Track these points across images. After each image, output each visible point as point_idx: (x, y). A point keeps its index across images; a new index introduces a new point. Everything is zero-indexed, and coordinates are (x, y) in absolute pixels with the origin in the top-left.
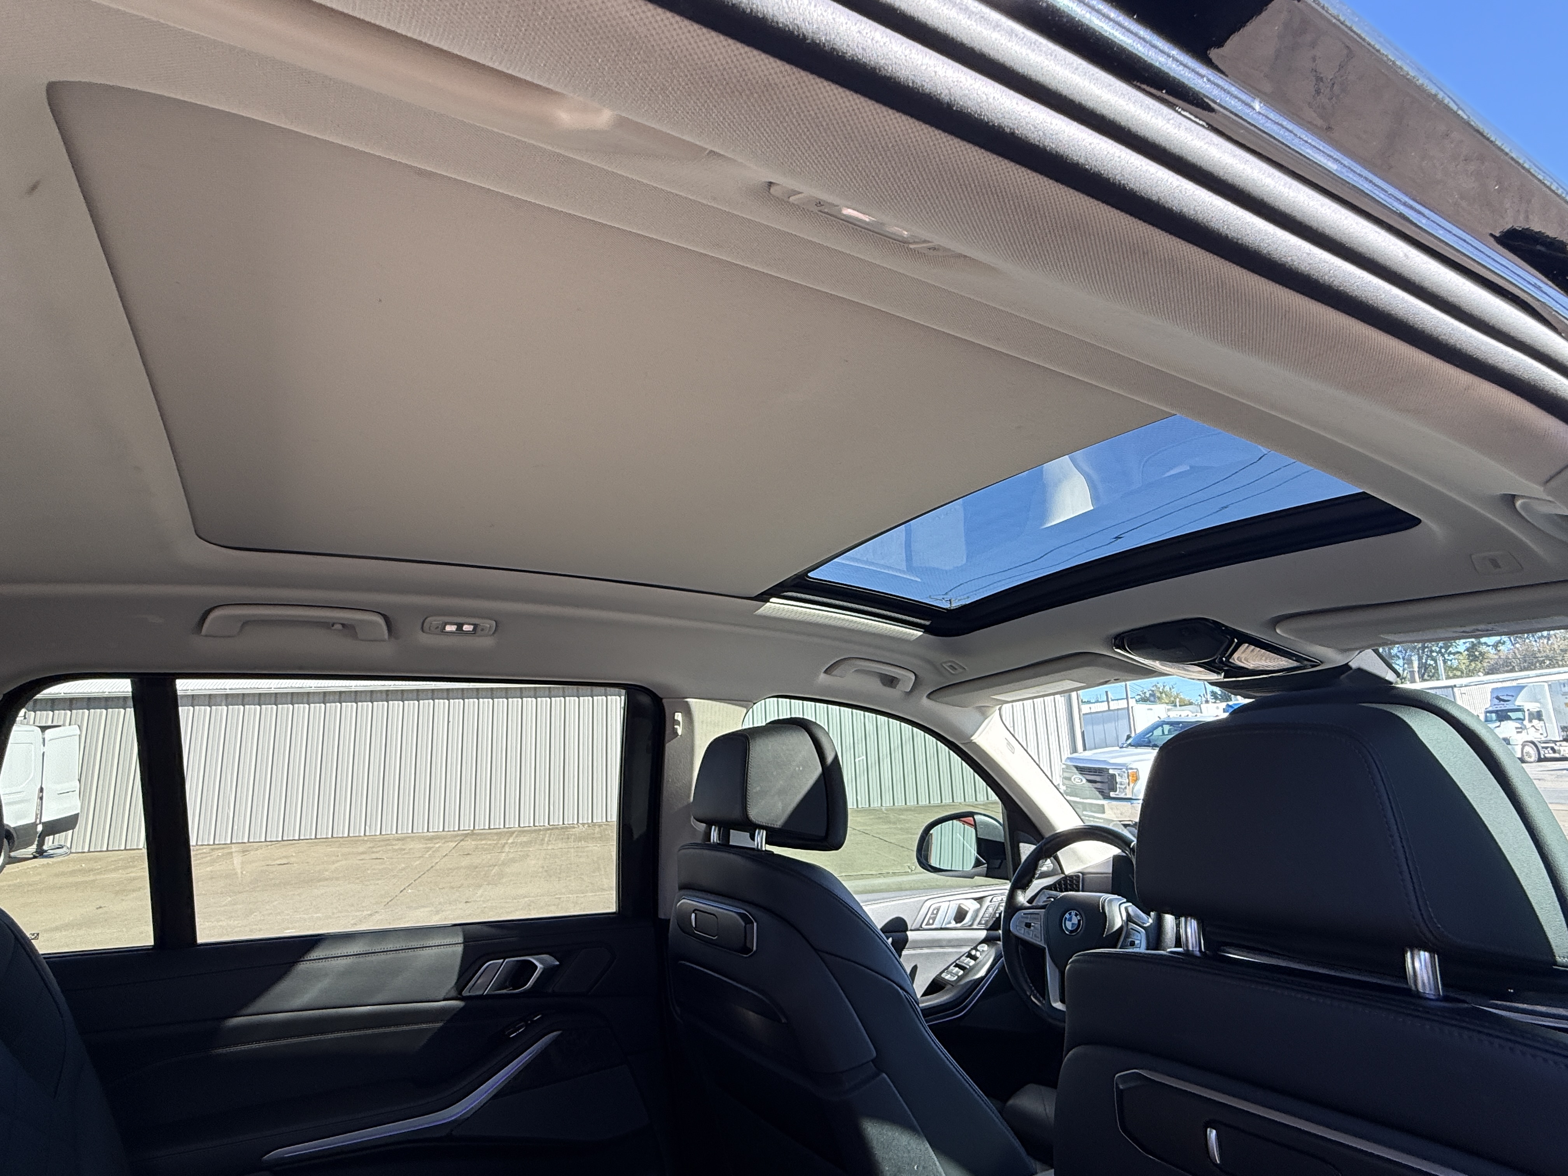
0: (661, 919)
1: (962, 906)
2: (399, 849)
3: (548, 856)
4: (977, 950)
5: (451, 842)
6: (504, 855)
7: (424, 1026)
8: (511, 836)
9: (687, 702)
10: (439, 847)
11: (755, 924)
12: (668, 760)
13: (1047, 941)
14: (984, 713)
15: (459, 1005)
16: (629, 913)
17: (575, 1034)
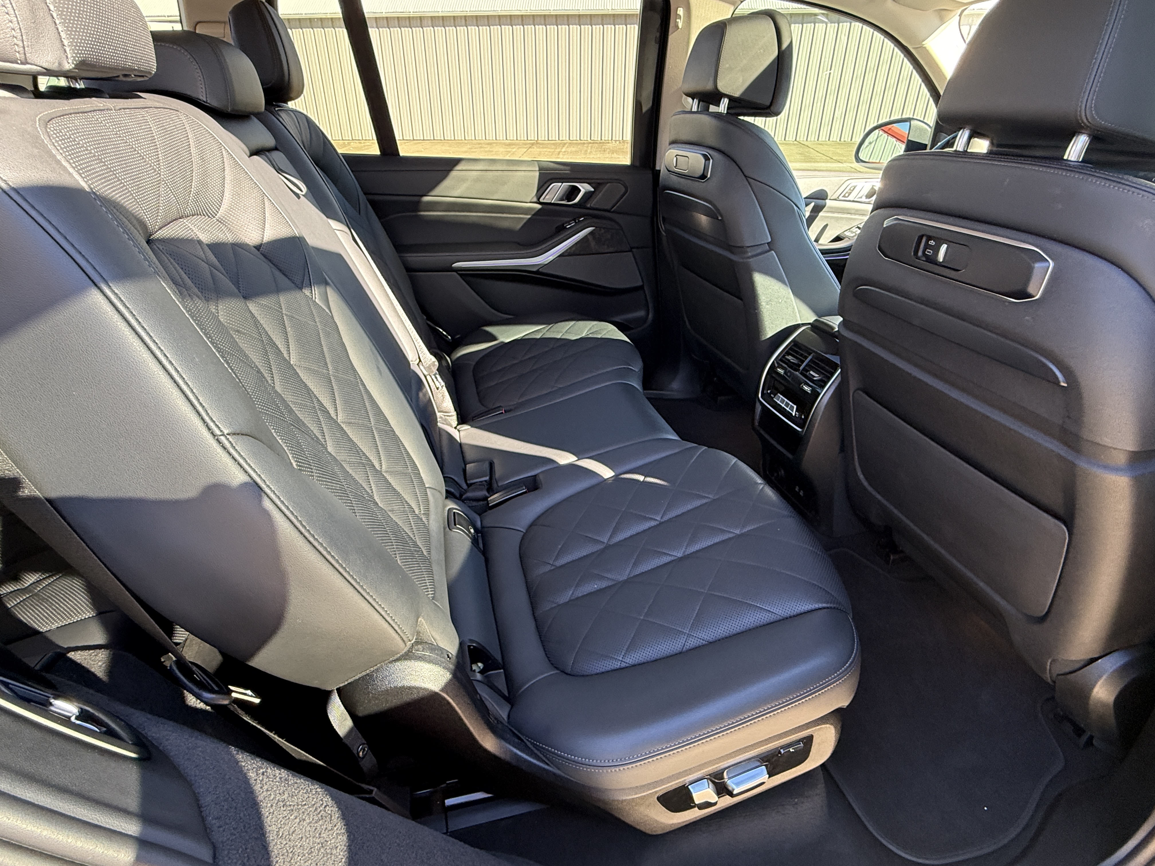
0: (657, 170)
1: (874, 187)
7: (521, 216)
8: (564, 146)
11: (711, 161)
12: (670, 49)
14: (942, 17)
15: (539, 206)
16: (638, 164)
17: (603, 231)
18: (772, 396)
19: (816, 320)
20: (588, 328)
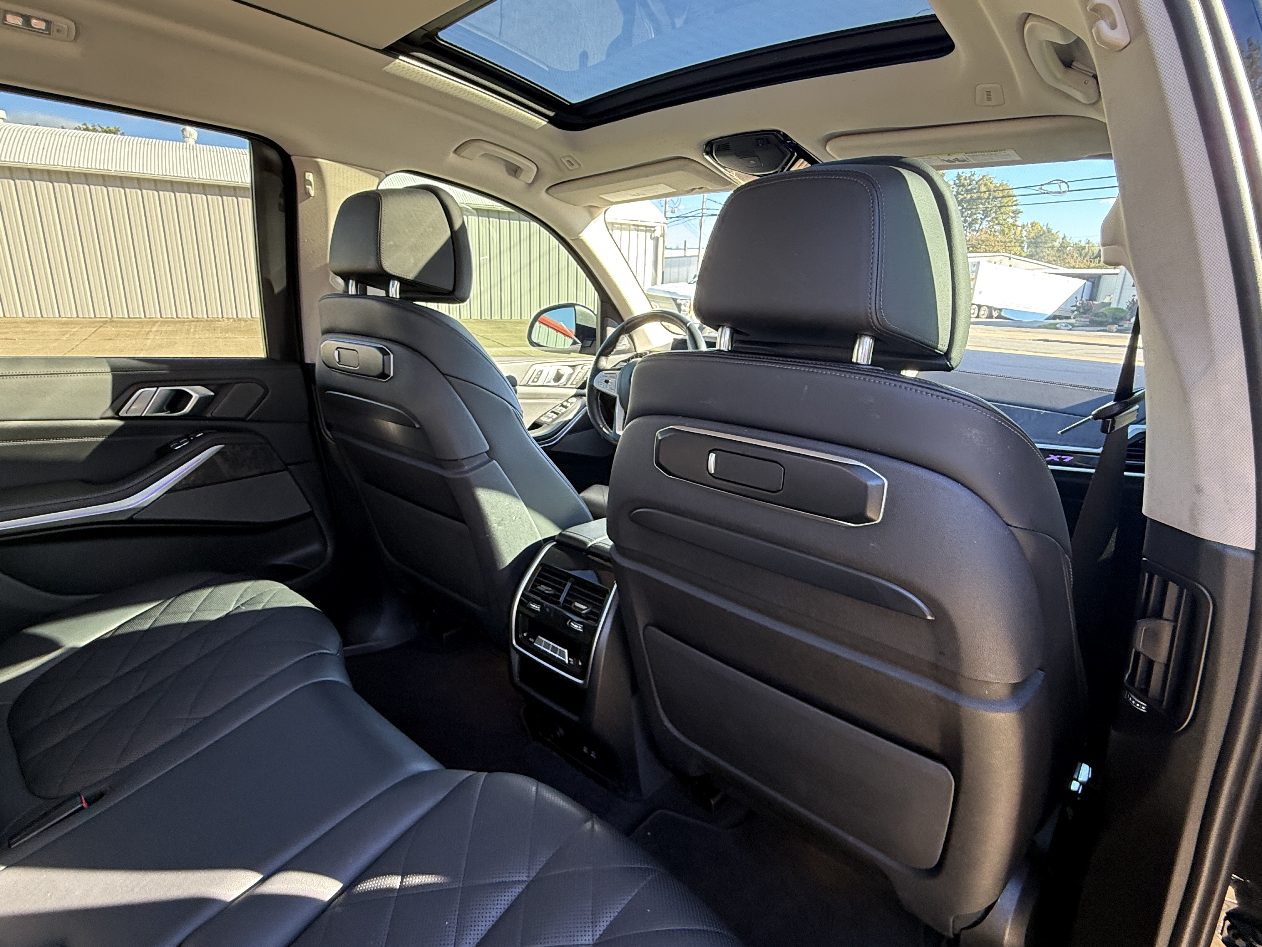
0: (308, 364)
1: (559, 371)
2: (30, 331)
3: (196, 344)
4: (568, 402)
5: (90, 327)
6: (149, 341)
7: (86, 440)
8: (154, 325)
9: (317, 162)
10: (77, 331)
11: (392, 356)
12: (303, 220)
13: (619, 393)
14: (592, 211)
15: (120, 423)
16: (277, 356)
17: (238, 448)
18: (531, 640)
19: (560, 534)
20: (238, 596)
